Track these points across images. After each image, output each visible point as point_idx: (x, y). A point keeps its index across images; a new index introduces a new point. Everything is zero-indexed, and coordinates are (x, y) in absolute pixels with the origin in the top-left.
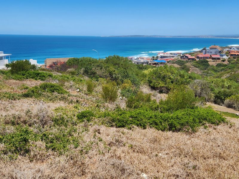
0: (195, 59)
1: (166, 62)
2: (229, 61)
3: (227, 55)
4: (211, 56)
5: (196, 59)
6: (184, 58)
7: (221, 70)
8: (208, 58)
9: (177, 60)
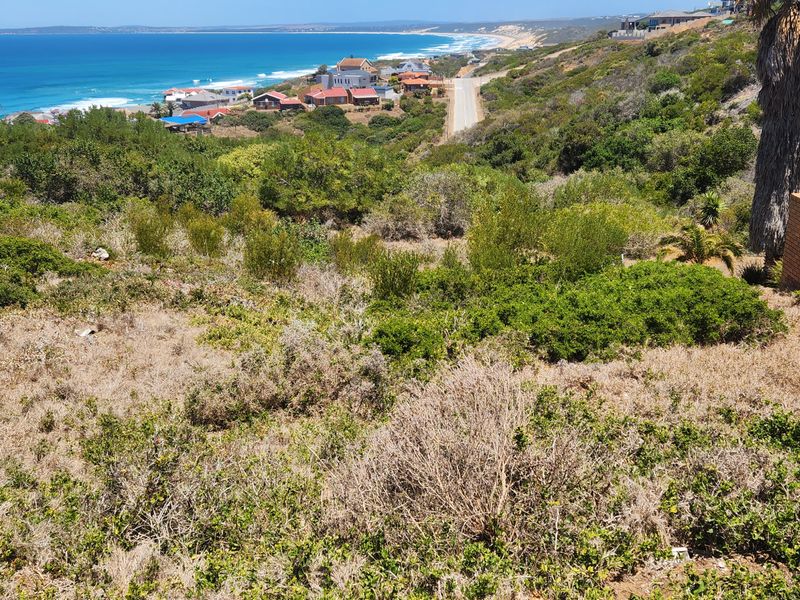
0: (303, 108)
1: (209, 123)
2: (404, 108)
3: (396, 86)
4: (348, 91)
5: (305, 105)
6: (264, 103)
7: (388, 138)
8: (343, 100)
9: (244, 114)
